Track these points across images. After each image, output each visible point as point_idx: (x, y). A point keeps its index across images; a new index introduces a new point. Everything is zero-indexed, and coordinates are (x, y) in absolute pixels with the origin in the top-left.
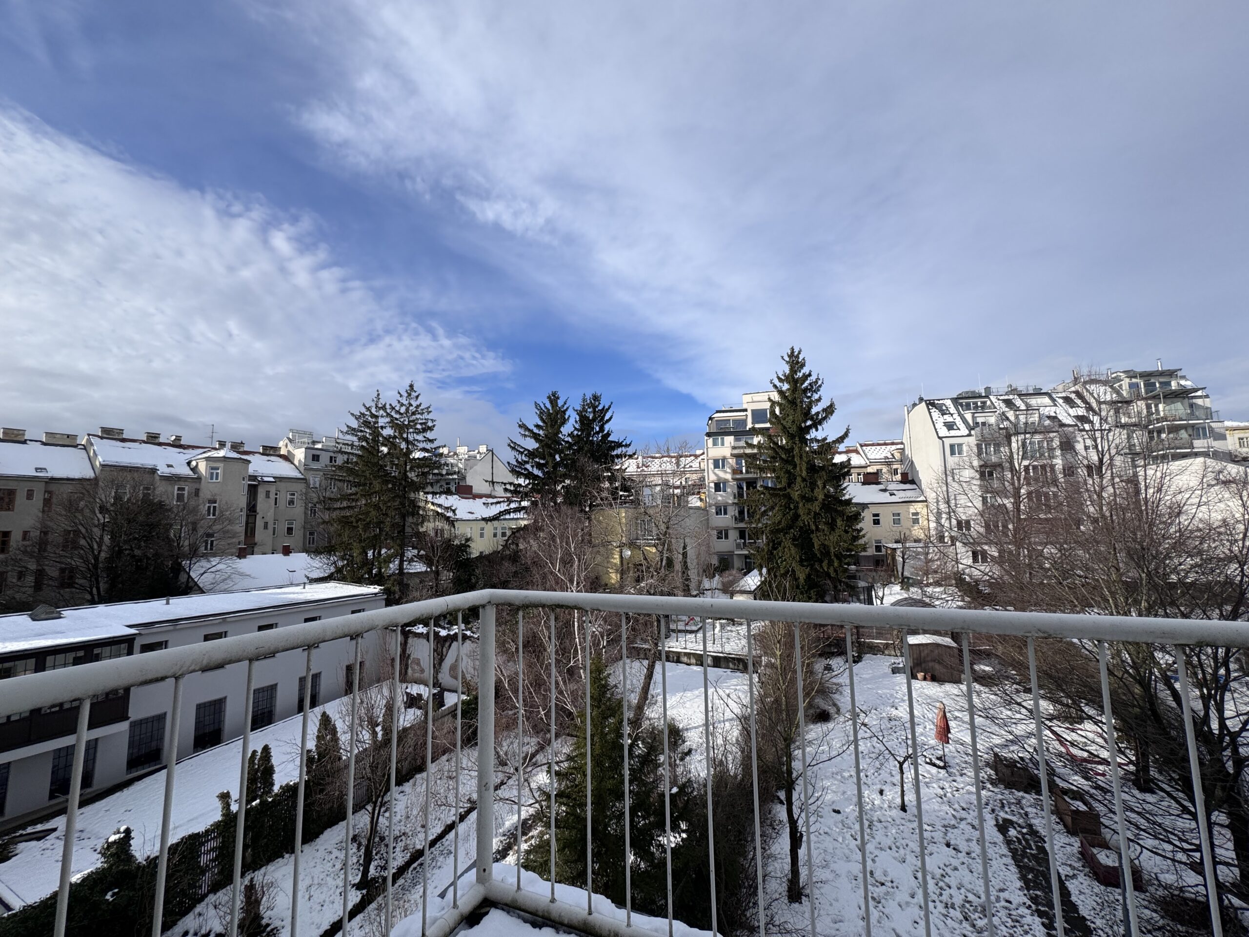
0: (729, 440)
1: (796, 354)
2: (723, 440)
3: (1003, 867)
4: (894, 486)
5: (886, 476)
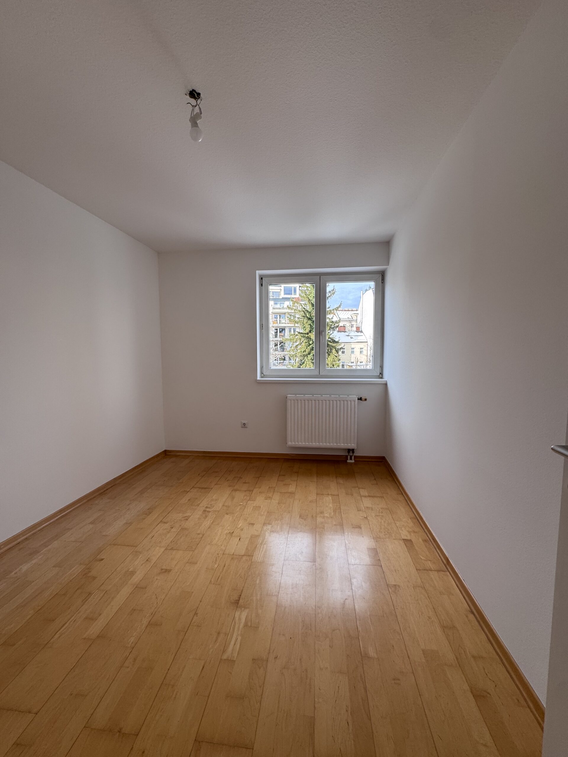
0: (271, 303)
4: (352, 334)
5: (348, 328)
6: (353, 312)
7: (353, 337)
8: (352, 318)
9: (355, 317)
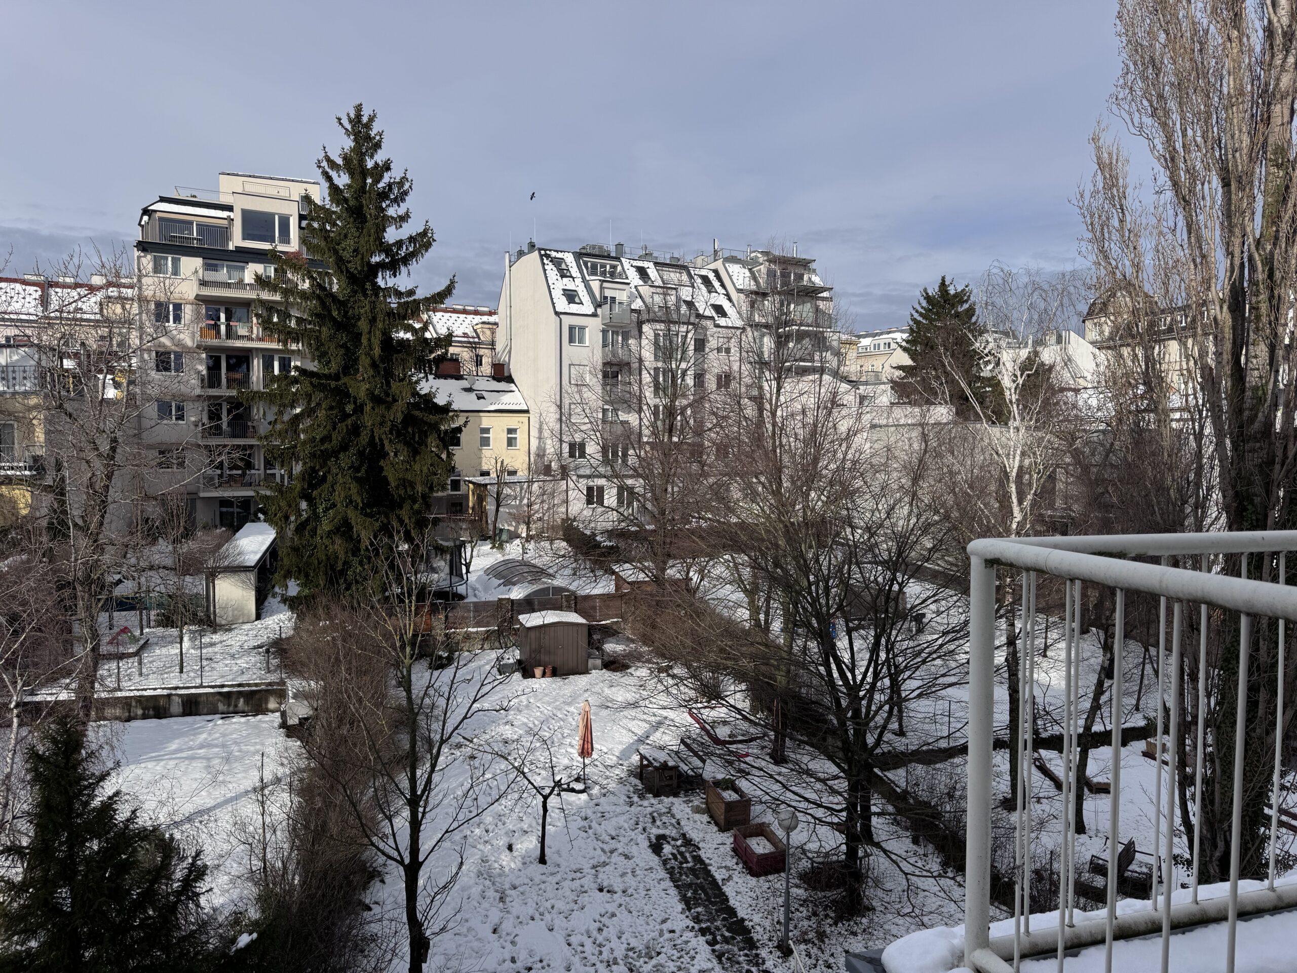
0: (191, 265)
1: (365, 119)
2: (176, 263)
3: (663, 894)
4: (483, 384)
5: (468, 367)
6: (478, 319)
7: (485, 394)
8: (478, 337)
9: (488, 332)
